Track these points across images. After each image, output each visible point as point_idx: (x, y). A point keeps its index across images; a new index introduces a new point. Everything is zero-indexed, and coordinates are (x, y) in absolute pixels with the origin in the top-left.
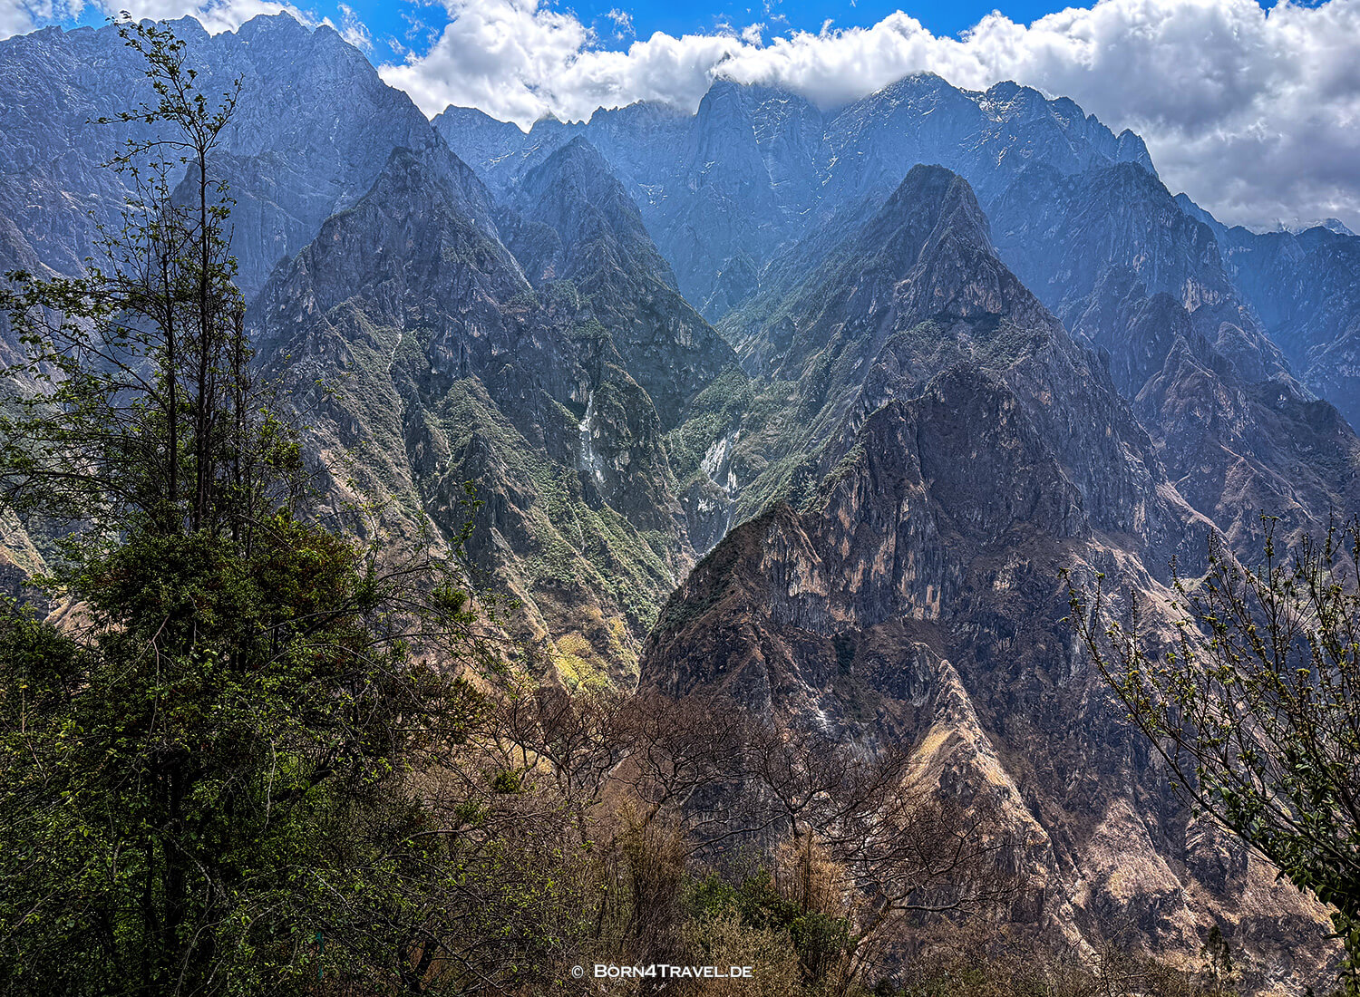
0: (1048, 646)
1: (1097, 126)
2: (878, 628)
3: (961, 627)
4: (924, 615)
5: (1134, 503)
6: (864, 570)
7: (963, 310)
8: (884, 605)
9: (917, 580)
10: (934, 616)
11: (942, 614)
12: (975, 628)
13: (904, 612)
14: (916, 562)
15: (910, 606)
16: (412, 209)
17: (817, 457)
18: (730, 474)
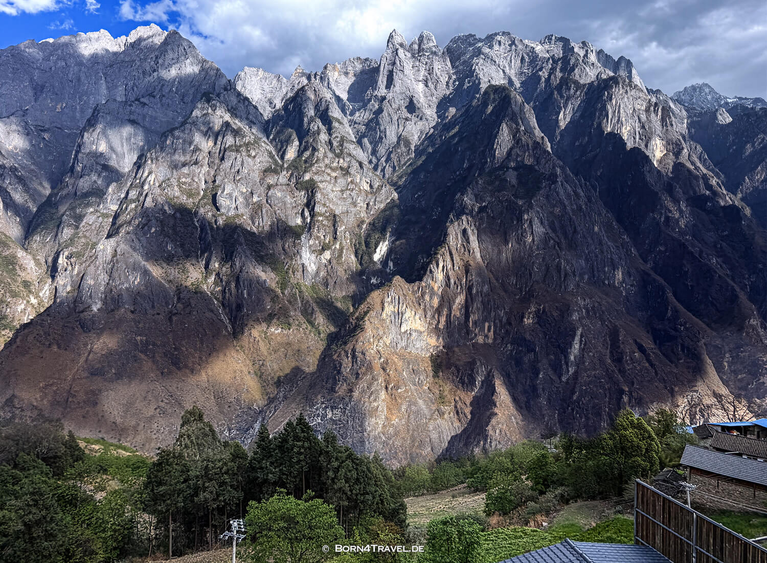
1: (604, 55)
2: (456, 349)
3: (506, 346)
4: (484, 340)
5: (614, 270)
6: (447, 315)
7: (512, 164)
8: (460, 335)
9: (479, 319)
10: (490, 341)
11: (495, 339)
12: (514, 348)
13: (472, 339)
14: (478, 309)
15: (476, 335)
18: (389, 262)
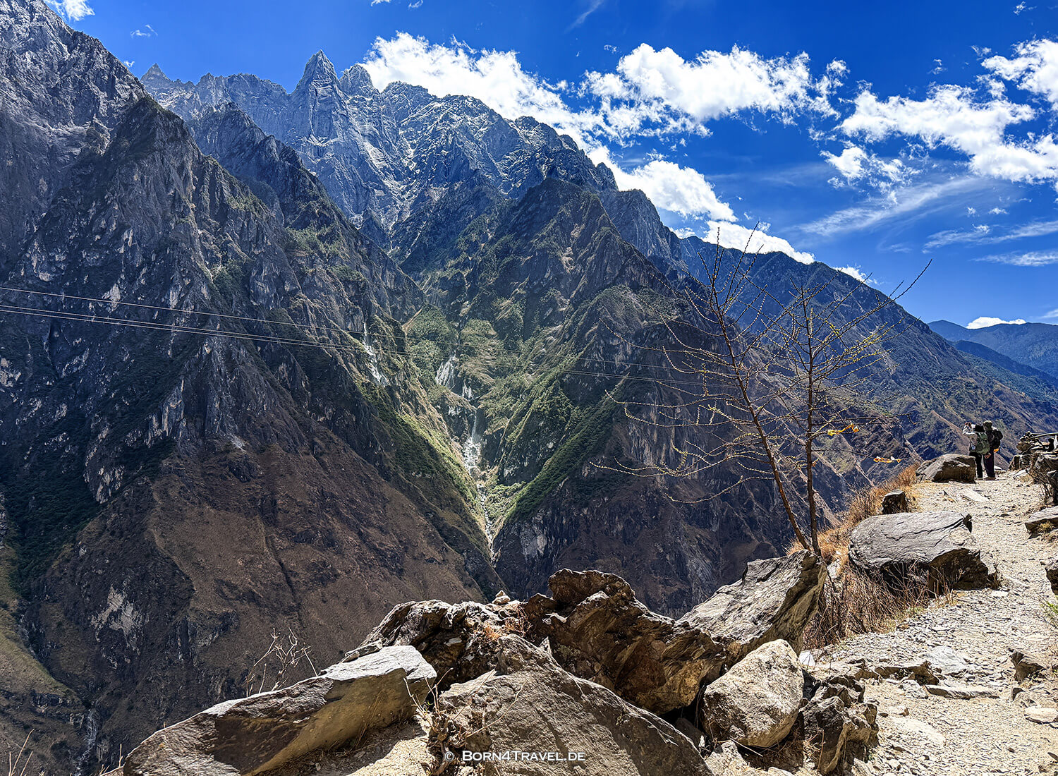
0: (760, 489)
1: (586, 157)
16: (185, 158)
17: (563, 375)
18: (465, 387)
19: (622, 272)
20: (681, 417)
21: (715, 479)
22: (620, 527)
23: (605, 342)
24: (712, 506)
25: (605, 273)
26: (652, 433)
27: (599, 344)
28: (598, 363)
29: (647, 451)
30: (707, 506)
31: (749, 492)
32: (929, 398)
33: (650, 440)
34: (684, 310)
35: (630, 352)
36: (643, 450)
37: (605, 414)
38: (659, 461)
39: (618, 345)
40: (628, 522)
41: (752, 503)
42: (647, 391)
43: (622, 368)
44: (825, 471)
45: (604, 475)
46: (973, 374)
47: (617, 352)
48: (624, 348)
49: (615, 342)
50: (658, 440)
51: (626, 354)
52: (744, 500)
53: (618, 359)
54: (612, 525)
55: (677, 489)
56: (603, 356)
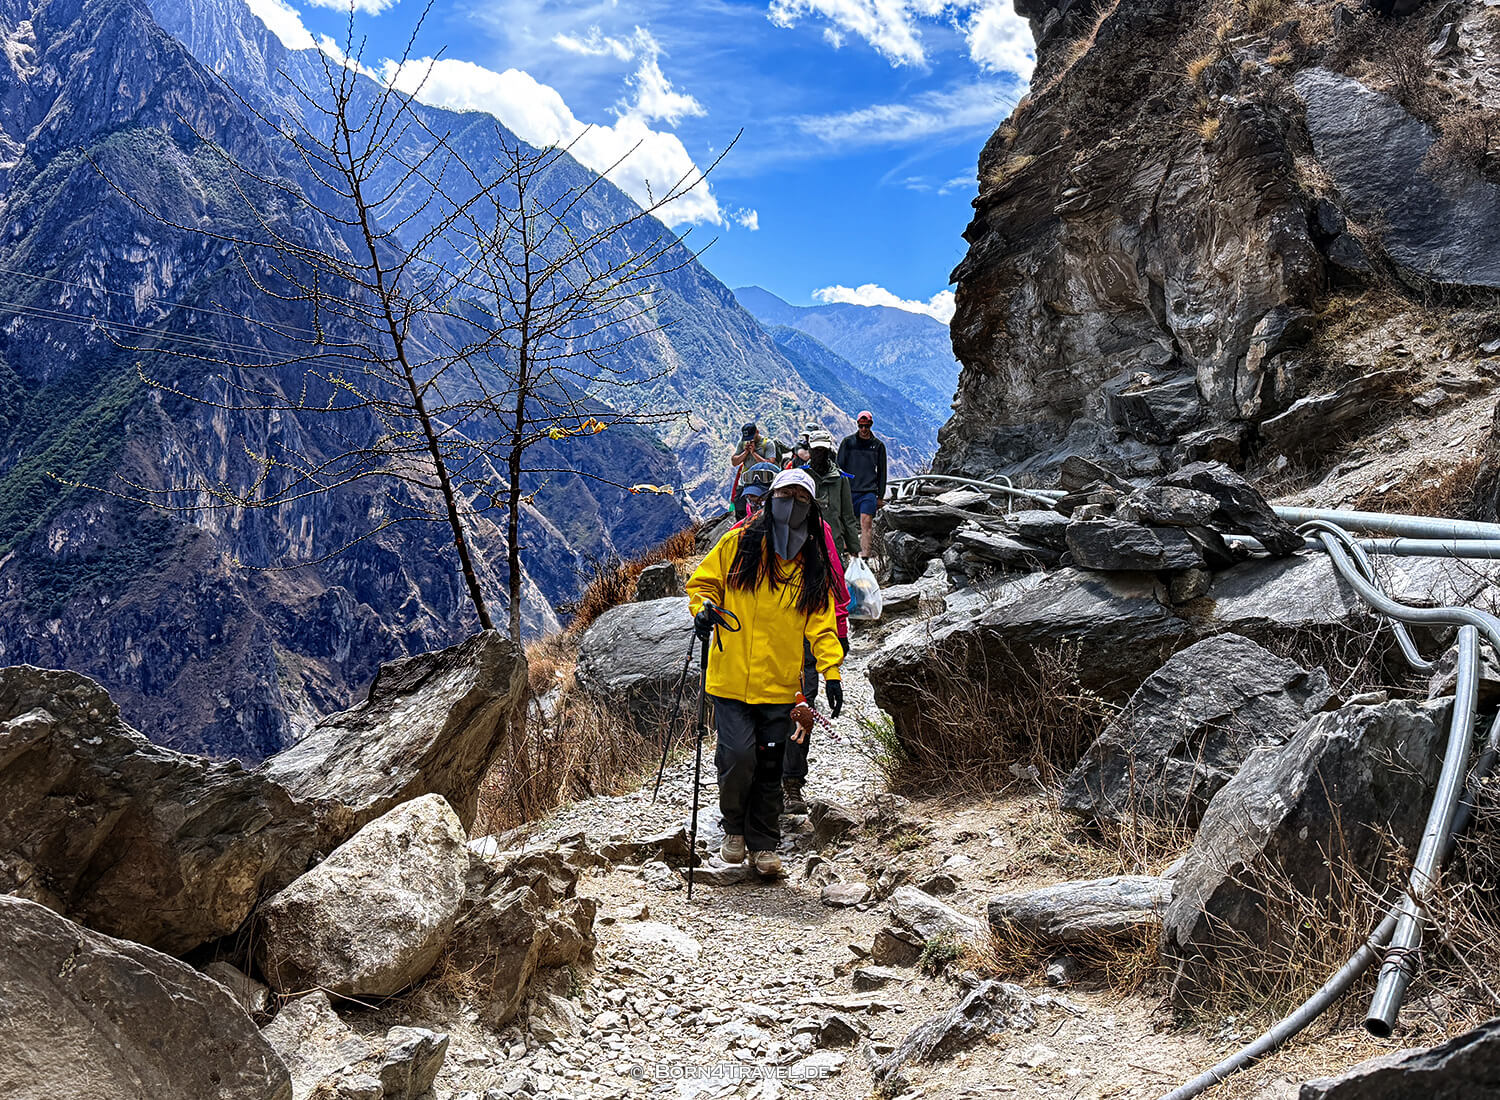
19: (155, 100)
20: (282, 431)
21: (346, 559)
22: (135, 660)
23: (112, 254)
24: (337, 612)
25: (115, 96)
26: (216, 461)
27: (97, 256)
28: (94, 299)
29: (203, 499)
30: (328, 613)
31: (412, 584)
32: (726, 421)
33: (211, 476)
34: (292, 204)
35: (169, 282)
36: (194, 495)
37: (108, 415)
38: (229, 521)
39: (143, 264)
40: (155, 648)
41: (417, 604)
42: (208, 371)
43: (148, 315)
44: (550, 546)
45: (101, 548)
46: (795, 386)
47: (138, 277)
48: (156, 271)
49: (136, 256)
50: (230, 476)
51: (160, 285)
52: (402, 600)
53: (142, 293)
54: (116, 654)
55: (266, 579)
56: (105, 283)
